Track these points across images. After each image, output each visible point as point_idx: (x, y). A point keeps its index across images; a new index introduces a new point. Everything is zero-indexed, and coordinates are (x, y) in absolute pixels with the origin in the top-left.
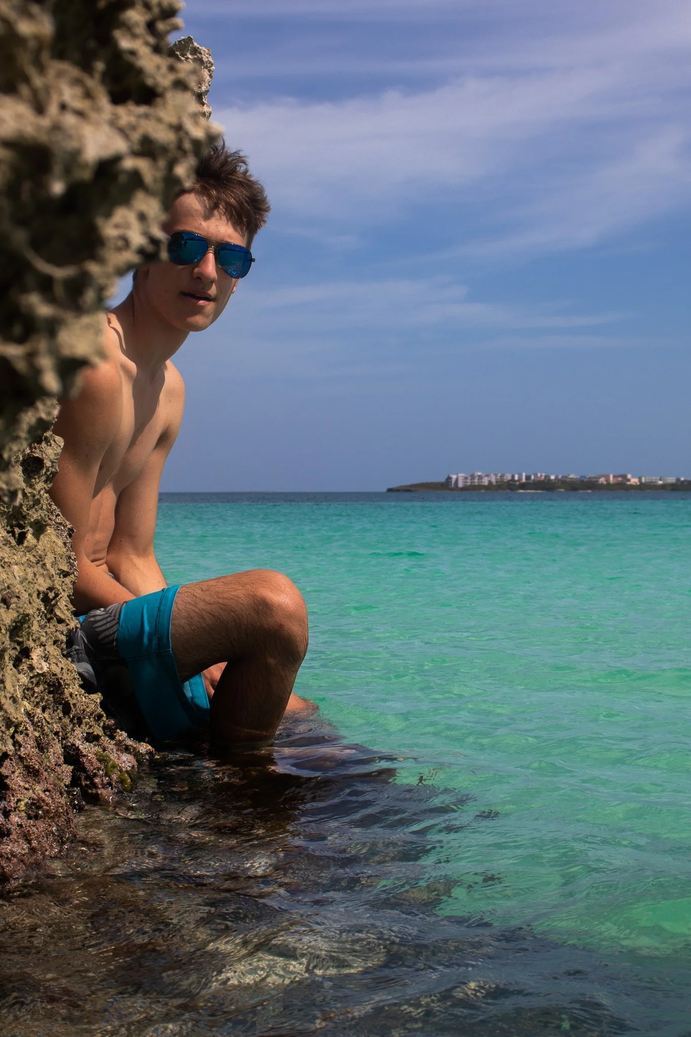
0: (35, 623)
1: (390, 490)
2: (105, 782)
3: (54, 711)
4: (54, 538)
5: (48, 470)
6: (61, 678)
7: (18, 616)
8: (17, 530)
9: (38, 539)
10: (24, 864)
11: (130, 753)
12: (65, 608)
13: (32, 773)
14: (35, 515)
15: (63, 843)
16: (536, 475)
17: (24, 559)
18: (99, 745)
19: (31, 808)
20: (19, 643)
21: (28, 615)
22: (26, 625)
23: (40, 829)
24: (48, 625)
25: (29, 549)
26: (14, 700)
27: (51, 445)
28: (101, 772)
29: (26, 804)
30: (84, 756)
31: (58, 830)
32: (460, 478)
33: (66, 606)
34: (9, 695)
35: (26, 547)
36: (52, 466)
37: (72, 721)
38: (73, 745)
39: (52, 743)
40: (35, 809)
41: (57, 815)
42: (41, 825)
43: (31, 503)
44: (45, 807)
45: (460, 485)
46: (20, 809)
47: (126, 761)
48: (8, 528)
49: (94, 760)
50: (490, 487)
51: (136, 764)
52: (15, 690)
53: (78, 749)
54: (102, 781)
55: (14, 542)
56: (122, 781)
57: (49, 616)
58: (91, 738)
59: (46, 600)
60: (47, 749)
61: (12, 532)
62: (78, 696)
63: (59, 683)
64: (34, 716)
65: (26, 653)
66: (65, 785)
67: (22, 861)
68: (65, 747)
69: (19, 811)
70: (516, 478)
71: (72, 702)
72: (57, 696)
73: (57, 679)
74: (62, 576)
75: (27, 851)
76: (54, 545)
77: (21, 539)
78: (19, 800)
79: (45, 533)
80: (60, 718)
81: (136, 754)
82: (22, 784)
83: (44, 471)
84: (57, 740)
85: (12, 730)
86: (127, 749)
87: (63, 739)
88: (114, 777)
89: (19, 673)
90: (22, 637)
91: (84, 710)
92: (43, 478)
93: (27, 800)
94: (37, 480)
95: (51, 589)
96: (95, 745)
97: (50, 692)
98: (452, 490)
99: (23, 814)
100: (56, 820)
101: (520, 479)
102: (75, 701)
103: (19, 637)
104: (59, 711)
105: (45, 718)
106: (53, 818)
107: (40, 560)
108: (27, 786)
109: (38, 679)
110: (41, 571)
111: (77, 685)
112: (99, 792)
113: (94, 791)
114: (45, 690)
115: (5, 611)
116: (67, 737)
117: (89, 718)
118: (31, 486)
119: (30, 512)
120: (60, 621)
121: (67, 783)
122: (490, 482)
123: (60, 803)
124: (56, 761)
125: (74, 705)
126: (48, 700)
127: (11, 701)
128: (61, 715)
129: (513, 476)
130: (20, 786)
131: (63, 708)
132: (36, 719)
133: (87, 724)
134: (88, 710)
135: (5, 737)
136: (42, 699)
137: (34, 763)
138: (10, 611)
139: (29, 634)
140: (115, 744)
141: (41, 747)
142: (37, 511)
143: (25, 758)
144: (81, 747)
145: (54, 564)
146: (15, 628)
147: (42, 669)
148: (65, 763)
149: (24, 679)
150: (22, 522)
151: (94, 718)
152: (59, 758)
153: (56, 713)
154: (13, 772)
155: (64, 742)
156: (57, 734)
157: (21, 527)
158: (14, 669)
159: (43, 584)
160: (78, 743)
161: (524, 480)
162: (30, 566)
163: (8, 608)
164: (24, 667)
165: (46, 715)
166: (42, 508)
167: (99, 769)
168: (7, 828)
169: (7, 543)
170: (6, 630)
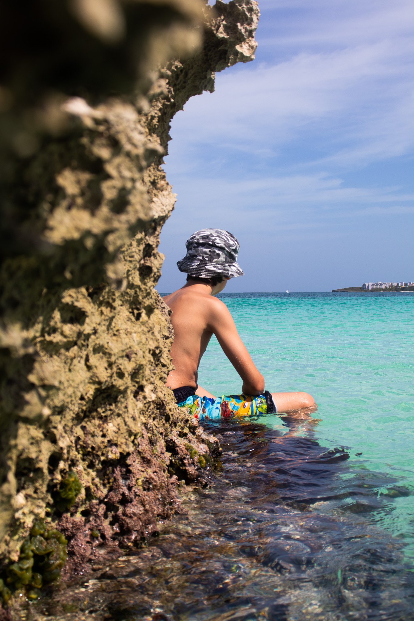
0: (147, 369)
1: (333, 291)
2: (190, 462)
3: (160, 420)
4: (160, 316)
5: (155, 274)
6: (164, 401)
7: (136, 366)
8: (136, 312)
9: (149, 317)
10: (141, 521)
11: (205, 444)
12: (167, 358)
13: (146, 461)
14: (147, 302)
15: (165, 505)
16: (410, 283)
17: (140, 330)
18: (186, 439)
19: (145, 483)
20: (137, 382)
21: (142, 365)
22: (141, 371)
23: (151, 498)
24: (156, 368)
25: (143, 324)
26: (134, 419)
27: (157, 259)
28: (188, 457)
29: (143, 481)
30: (178, 446)
31: (162, 498)
32: (370, 285)
33: (167, 357)
34: (130, 416)
35: (142, 322)
36: (158, 272)
37: (170, 425)
38: (171, 440)
39: (159, 439)
40: (148, 485)
41: (162, 487)
42: (151, 494)
43: (145, 294)
44: (154, 483)
45: (370, 288)
46: (139, 484)
47: (202, 449)
48: (130, 310)
49: (184, 449)
50: (386, 289)
51: (208, 449)
52: (134, 412)
53: (174, 442)
54: (189, 462)
55: (133, 319)
56: (200, 462)
57: (157, 363)
58: (182, 435)
59: (154, 354)
60: (156, 444)
61: (133, 313)
62: (174, 410)
63: (163, 404)
64: (148, 424)
65: (141, 388)
66: (167, 465)
67: (140, 519)
68: (166, 441)
69: (138, 485)
70: (400, 285)
71: (170, 414)
72: (162, 411)
73: (162, 401)
74: (164, 339)
75: (143, 512)
76: (160, 320)
77: (138, 317)
78: (138, 479)
79: (154, 313)
80: (164, 424)
81: (209, 444)
82: (140, 468)
83: (152, 274)
84: (162, 438)
85: (132, 438)
86: (203, 441)
87: (166, 436)
88: (196, 459)
89: (137, 401)
90: (139, 378)
91: (178, 418)
92: (152, 279)
93: (143, 479)
94: (149, 280)
95: (157, 348)
96: (184, 439)
97: (157, 409)
98: (366, 291)
99: (141, 487)
100: (161, 491)
101: (402, 285)
102: (172, 413)
103: (137, 378)
104: (163, 420)
105: (154, 424)
106: (159, 489)
107: (151, 330)
108: (143, 469)
109: (149, 404)
110: (151, 336)
111: (174, 403)
112: (187, 468)
113: (184, 468)
114: (154, 407)
115: (128, 363)
116: (168, 436)
117: (181, 422)
118: (145, 284)
119: (144, 300)
120: (164, 366)
121: (168, 464)
122: (386, 287)
123: (163, 480)
124: (161, 451)
125: (172, 415)
126: (156, 413)
127: (132, 420)
128: (164, 422)
129: (398, 284)
130: (138, 470)
131: (165, 418)
132: (149, 426)
133: (179, 426)
134: (180, 417)
135: (128, 442)
136: (153, 413)
137: (147, 455)
138: (131, 362)
139: (143, 376)
140: (196, 438)
141: (152, 443)
142: (148, 299)
143: (142, 452)
144: (176, 441)
145: (160, 331)
146: (135, 373)
147: (151, 398)
148: (167, 451)
149: (140, 405)
150: (138, 306)
151: (184, 422)
152: (163, 449)
153: (161, 421)
154: (134, 461)
155: (166, 438)
156: (161, 434)
157: (138, 309)
158: (134, 399)
159: (152, 345)
160: (174, 439)
161: (404, 286)
162: (144, 334)
163: (130, 360)
164: (140, 397)
165: (155, 422)
166: (151, 298)
167: (186, 455)
168: (130, 498)
169: (129, 319)
170: (129, 375)
